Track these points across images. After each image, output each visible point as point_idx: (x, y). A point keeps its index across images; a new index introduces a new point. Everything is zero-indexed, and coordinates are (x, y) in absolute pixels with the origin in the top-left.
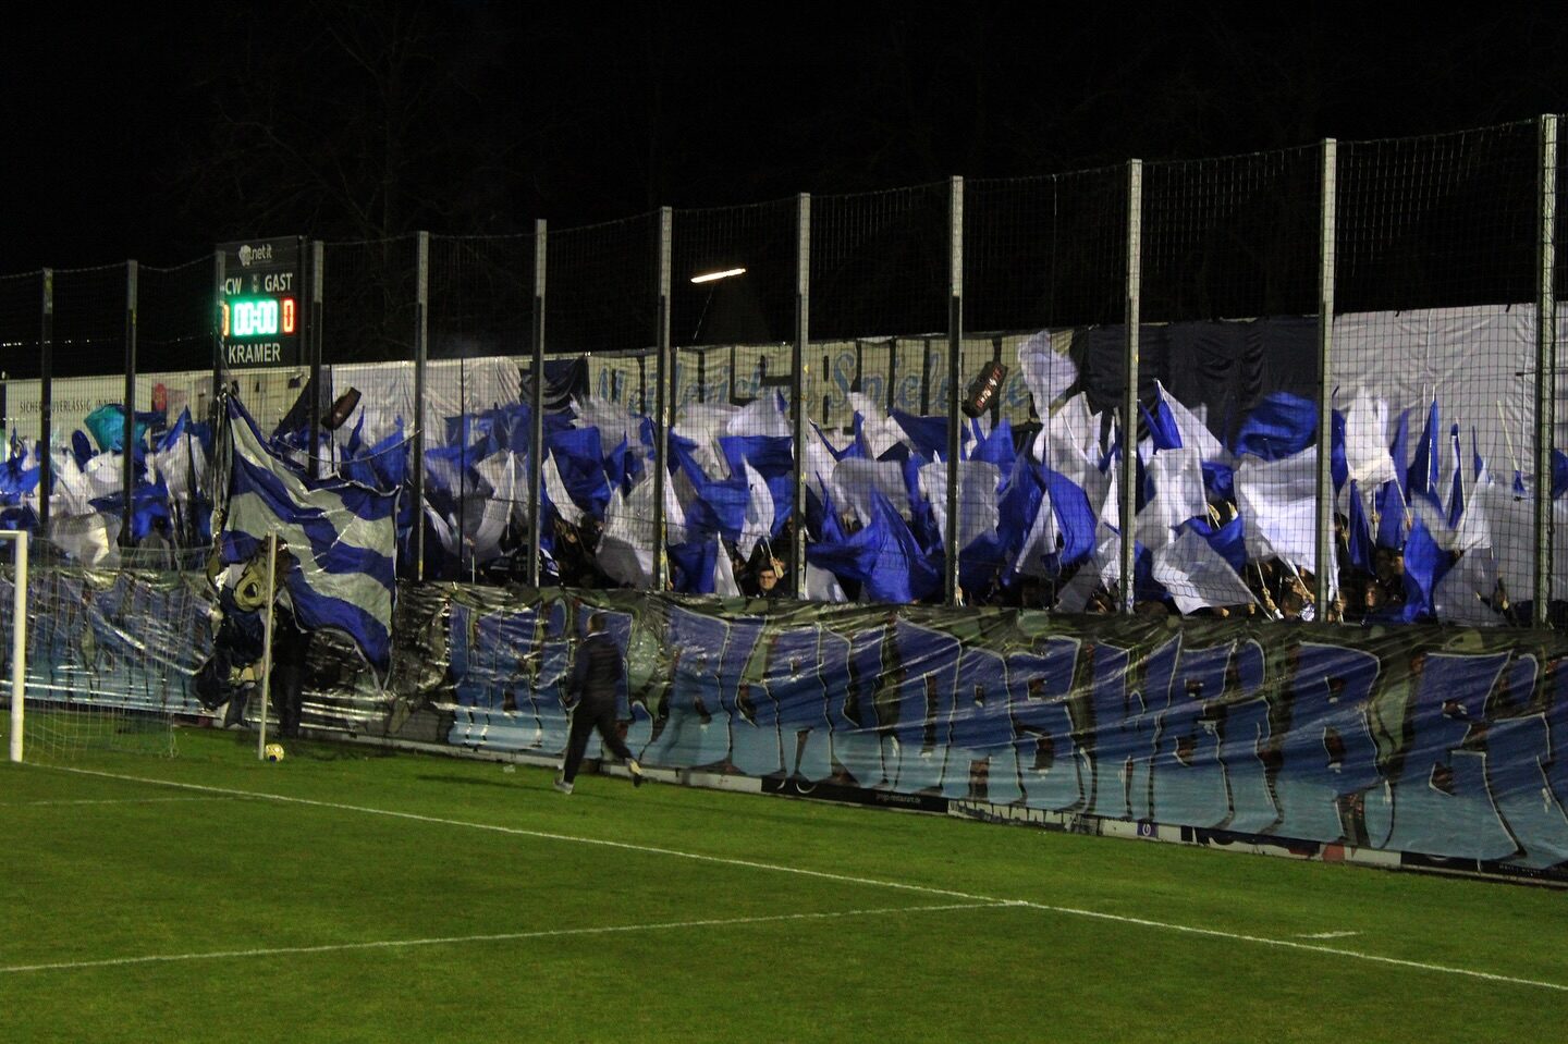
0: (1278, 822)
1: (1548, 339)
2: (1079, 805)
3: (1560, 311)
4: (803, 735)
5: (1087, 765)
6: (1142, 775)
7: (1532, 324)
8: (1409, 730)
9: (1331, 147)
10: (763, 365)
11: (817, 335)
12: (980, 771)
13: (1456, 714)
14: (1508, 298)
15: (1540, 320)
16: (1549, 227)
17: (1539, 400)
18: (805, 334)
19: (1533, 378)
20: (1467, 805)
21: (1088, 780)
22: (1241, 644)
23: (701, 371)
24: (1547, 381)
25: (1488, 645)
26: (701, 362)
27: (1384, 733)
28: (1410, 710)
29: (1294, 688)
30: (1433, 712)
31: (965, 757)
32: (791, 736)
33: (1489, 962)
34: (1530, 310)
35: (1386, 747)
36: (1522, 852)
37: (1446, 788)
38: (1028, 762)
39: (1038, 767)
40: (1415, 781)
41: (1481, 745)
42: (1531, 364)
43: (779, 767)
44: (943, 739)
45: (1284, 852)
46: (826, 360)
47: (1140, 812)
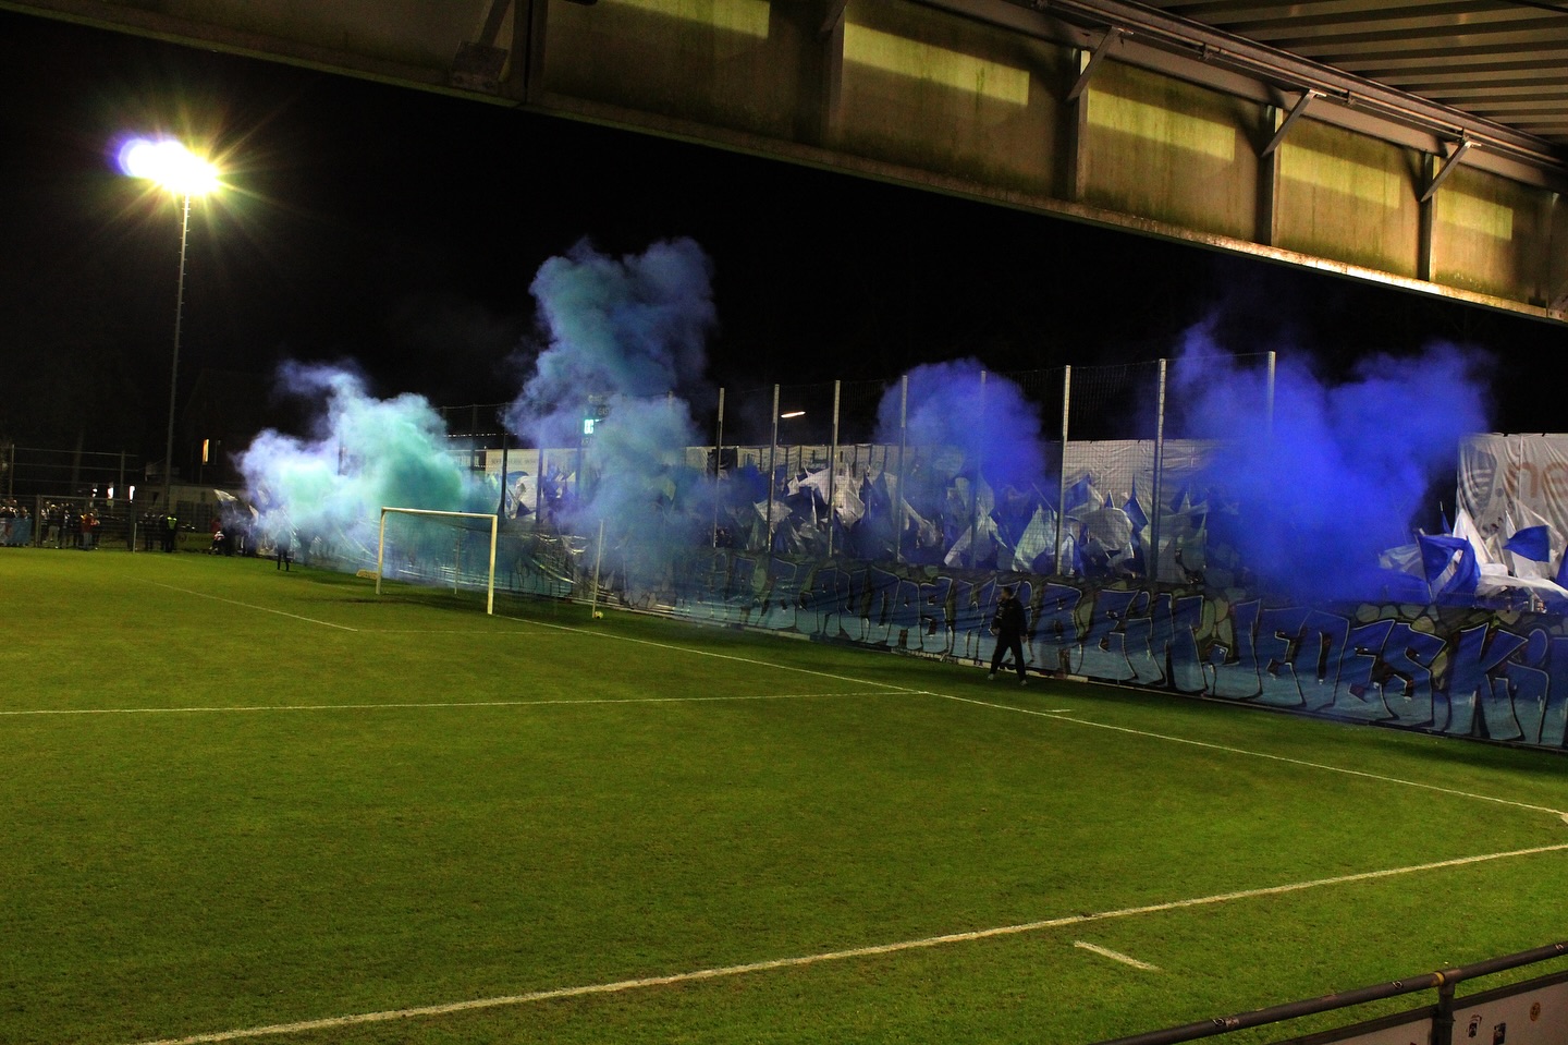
0: (1032, 661)
1: (1159, 455)
2: (946, 651)
3: (1165, 444)
4: (827, 616)
5: (951, 633)
6: (974, 638)
7: (1153, 449)
8: (1092, 623)
9: (1068, 369)
10: (814, 454)
11: (840, 443)
12: (904, 635)
13: (1113, 618)
14: (1138, 437)
15: (1156, 447)
16: (1161, 407)
17: (1155, 482)
18: (836, 442)
19: (1151, 473)
20: (1114, 656)
21: (950, 641)
22: (1022, 583)
23: (787, 456)
24: (1158, 474)
25: (1129, 587)
26: (787, 452)
27: (1081, 624)
28: (1093, 613)
29: (1044, 603)
30: (1102, 615)
31: (897, 629)
32: (822, 616)
33: (1128, 725)
34: (1152, 443)
35: (1081, 630)
36: (1136, 677)
37: (1106, 648)
38: (925, 631)
39: (930, 633)
40: (1093, 645)
41: (1122, 630)
42: (1152, 466)
43: (816, 629)
44: (888, 620)
45: (1037, 674)
46: (842, 453)
47: (972, 655)
